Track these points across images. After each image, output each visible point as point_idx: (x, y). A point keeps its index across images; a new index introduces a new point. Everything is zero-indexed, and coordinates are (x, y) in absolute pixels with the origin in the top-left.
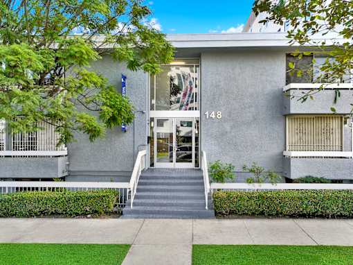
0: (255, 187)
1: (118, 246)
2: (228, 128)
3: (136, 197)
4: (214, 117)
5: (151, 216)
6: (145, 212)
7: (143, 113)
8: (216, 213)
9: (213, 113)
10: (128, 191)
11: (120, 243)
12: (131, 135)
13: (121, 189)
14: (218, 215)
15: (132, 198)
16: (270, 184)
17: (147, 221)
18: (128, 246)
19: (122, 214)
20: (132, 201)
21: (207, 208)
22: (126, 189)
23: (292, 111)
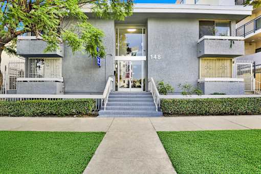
0: (188, 97)
1: (95, 133)
2: (165, 66)
3: (107, 105)
4: (156, 58)
5: (119, 116)
6: (114, 114)
7: (111, 55)
8: (163, 113)
9: (155, 56)
10: (102, 100)
11: (97, 131)
12: (104, 69)
13: (98, 99)
14: (166, 114)
15: (105, 105)
16: (197, 95)
17: (116, 119)
18: (104, 133)
19: (98, 115)
20: (105, 106)
21: (157, 110)
22: (100, 99)
23: (206, 53)
